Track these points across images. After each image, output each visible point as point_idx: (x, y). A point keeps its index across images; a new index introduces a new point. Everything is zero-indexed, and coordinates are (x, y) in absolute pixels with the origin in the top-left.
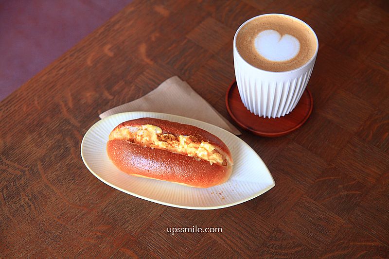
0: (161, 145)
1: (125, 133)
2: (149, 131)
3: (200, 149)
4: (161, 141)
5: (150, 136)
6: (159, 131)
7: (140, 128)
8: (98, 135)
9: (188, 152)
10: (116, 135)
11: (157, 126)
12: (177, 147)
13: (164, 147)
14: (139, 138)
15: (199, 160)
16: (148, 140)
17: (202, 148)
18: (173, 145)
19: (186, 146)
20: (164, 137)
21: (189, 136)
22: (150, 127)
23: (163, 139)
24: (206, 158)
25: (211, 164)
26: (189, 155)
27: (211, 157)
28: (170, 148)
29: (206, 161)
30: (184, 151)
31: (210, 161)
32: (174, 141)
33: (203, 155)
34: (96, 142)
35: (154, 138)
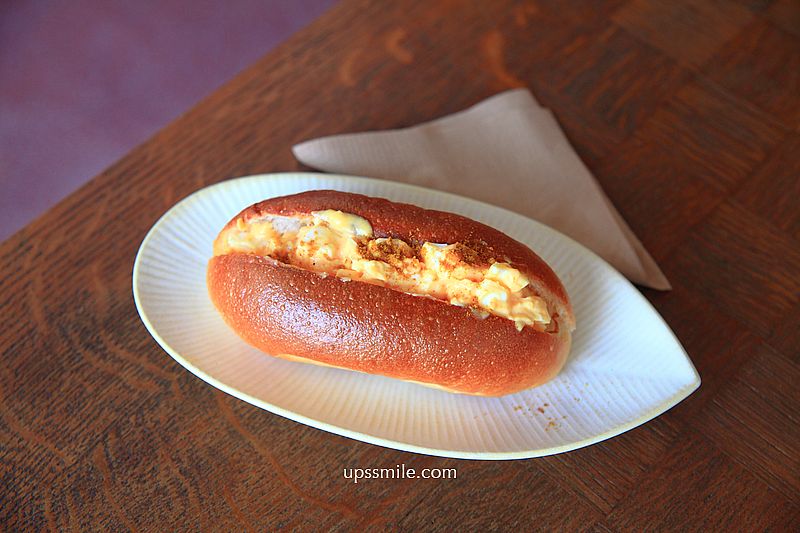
0: (371, 271)
1: (261, 234)
2: (332, 231)
3: (486, 283)
4: (371, 258)
5: (335, 243)
6: (364, 229)
7: (307, 219)
8: (182, 240)
9: (450, 293)
10: (237, 241)
11: (356, 214)
12: (417, 276)
13: (381, 277)
14: (302, 251)
15: (484, 316)
16: (330, 255)
17: (493, 280)
18: (405, 272)
19: (444, 275)
20: (380, 247)
21: (452, 246)
22: (335, 218)
23: (377, 254)
24: (503, 311)
25: (520, 329)
26: (454, 302)
27: (518, 308)
28: (396, 280)
29: (504, 320)
30: (437, 289)
31: (516, 319)
32: (408, 261)
33: (496, 303)
34: (177, 261)
35: (349, 250)
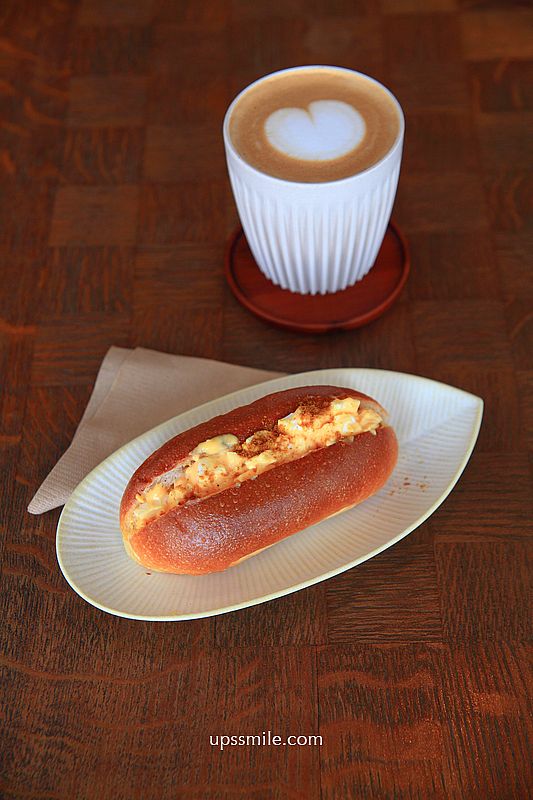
0: (263, 461)
1: (158, 496)
2: (211, 456)
3: (337, 419)
4: (258, 453)
5: (218, 461)
6: (233, 441)
7: (187, 461)
9: (318, 440)
11: (218, 435)
12: (291, 445)
13: (274, 461)
14: (202, 483)
15: (352, 439)
16: (224, 471)
17: (340, 413)
18: (282, 448)
19: (309, 432)
20: (254, 442)
21: (298, 411)
22: (207, 447)
23: (256, 449)
24: (359, 429)
26: (328, 444)
28: (287, 456)
29: (364, 434)
30: (311, 444)
31: (369, 429)
32: (278, 439)
33: (352, 426)
35: (234, 460)
